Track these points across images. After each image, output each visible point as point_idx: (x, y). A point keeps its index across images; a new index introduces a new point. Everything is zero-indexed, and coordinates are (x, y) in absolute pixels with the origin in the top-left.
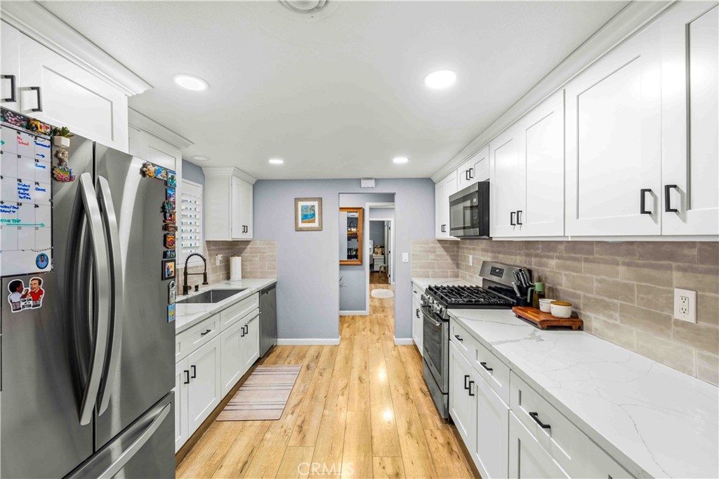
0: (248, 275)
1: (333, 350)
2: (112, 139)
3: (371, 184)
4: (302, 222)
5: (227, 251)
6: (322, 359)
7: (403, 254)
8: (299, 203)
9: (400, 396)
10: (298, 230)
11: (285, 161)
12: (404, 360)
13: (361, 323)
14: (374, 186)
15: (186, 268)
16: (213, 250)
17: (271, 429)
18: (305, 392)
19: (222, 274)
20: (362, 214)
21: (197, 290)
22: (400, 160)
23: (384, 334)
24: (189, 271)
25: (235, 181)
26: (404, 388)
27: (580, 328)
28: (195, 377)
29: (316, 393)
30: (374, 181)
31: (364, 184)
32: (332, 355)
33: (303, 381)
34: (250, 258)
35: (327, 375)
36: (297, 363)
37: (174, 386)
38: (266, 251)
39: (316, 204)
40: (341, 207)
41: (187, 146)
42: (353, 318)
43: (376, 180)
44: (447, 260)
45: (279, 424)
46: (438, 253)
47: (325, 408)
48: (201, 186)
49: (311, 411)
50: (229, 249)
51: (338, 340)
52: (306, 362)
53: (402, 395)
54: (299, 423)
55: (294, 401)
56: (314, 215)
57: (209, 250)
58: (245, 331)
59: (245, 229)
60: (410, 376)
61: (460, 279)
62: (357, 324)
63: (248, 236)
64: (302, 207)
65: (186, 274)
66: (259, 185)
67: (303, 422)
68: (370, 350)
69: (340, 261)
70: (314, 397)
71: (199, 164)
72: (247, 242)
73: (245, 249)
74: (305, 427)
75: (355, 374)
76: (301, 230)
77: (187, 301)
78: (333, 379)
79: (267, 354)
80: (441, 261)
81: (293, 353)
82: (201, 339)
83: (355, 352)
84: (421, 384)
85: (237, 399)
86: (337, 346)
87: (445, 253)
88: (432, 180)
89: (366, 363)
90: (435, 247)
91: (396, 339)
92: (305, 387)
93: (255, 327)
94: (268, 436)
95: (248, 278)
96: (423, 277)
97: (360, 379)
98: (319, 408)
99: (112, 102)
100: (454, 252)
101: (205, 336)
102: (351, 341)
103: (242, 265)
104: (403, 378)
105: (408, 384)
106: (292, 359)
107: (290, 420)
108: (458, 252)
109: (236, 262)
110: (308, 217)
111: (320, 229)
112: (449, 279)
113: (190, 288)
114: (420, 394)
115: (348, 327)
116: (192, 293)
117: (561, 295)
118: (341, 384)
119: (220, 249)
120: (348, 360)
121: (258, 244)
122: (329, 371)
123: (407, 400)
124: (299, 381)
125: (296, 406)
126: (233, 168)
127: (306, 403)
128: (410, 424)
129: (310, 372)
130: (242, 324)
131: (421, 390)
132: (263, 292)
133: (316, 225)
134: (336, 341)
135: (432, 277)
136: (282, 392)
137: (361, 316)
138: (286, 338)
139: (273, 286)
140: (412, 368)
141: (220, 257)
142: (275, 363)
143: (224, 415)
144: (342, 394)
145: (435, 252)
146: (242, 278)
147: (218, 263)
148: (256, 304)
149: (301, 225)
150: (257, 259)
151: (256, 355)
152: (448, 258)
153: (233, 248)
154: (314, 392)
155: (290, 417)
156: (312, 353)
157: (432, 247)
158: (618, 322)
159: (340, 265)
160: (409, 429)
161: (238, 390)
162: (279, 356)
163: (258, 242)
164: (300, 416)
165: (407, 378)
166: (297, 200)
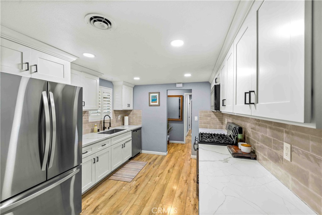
0: (131, 124)
1: (163, 157)
2: (64, 77)
3: (181, 85)
4: (152, 102)
5: (123, 114)
6: (157, 161)
7: (195, 117)
8: (151, 94)
9: (183, 181)
10: (150, 106)
11: (140, 78)
12: (192, 165)
13: (180, 147)
14: (182, 86)
15: (104, 120)
16: (117, 113)
17: (126, 185)
18: (144, 173)
19: (121, 123)
20: (182, 98)
21: (109, 129)
22: (188, 75)
23: (188, 153)
24: (105, 122)
25: (124, 87)
26: (186, 177)
27: (255, 159)
28: (98, 161)
29: (148, 174)
30: (182, 84)
31: (178, 86)
32: (161, 159)
33: (146, 169)
34: (132, 117)
35: (156, 167)
36: (146, 161)
37: (82, 163)
38: (138, 114)
39: (157, 95)
40: (168, 95)
41: (101, 75)
42: (178, 144)
43: (183, 84)
44: (216, 120)
45: (130, 184)
46: (212, 117)
47: (149, 181)
48: (112, 89)
49: (143, 181)
50: (124, 113)
51: (166, 153)
52: (150, 161)
53: (184, 180)
54: (137, 185)
55: (138, 176)
56: (156, 99)
57: (115, 114)
58: (123, 146)
59: (129, 105)
60: (192, 173)
61: (223, 130)
62: (178, 147)
63: (131, 108)
64: (152, 96)
65: (104, 123)
66: (136, 87)
67: (138, 185)
68: (179, 159)
69: (168, 119)
70: (147, 176)
71: (111, 81)
72: (131, 111)
73: (130, 113)
74: (138, 187)
75: (168, 169)
76: (151, 106)
77: (104, 133)
78: (158, 169)
79: (135, 156)
80: (213, 121)
81: (147, 156)
82: (101, 148)
83: (172, 159)
84: (195, 177)
85: (119, 172)
86: (165, 156)
87: (215, 117)
88: (209, 83)
89: (174, 165)
90: (211, 114)
91: (191, 156)
92: (145, 171)
93: (129, 145)
94: (124, 188)
95: (131, 125)
96: (204, 128)
97: (169, 171)
98: (147, 180)
99: (63, 65)
100: (220, 116)
101: (103, 147)
102: (172, 154)
103: (129, 120)
104: (188, 173)
105: (189, 176)
106: (145, 159)
107: (134, 183)
108: (222, 117)
109: (126, 118)
110: (154, 100)
111: (159, 105)
112: (218, 130)
113: (106, 128)
114: (192, 181)
115: (174, 148)
116: (106, 130)
117: (251, 141)
118: (160, 172)
119: (120, 113)
120: (168, 162)
121: (135, 111)
122: (157, 166)
123: (185, 183)
124: (144, 168)
125: (139, 178)
126: (123, 82)
127: (143, 178)
128: (181, 193)
129: (150, 165)
130: (123, 143)
131: (194, 180)
132: (133, 131)
133: (157, 104)
134: (165, 154)
135: (209, 128)
136: (136, 172)
137: (181, 144)
138: (145, 150)
139: (140, 129)
140: (194, 170)
141: (120, 116)
142: (138, 160)
143: (112, 177)
144: (159, 176)
145: (211, 116)
146: (129, 124)
147: (119, 119)
148: (131, 136)
149: (151, 104)
150: (134, 117)
151: (130, 155)
152: (217, 119)
153: (126, 113)
154: (148, 173)
155: (135, 182)
156: (154, 157)
157: (209, 114)
158: (267, 158)
159: (168, 120)
160: (180, 195)
161: (120, 169)
162: (141, 158)
163: (135, 110)
164: (138, 182)
165: (190, 173)
166: (150, 93)
